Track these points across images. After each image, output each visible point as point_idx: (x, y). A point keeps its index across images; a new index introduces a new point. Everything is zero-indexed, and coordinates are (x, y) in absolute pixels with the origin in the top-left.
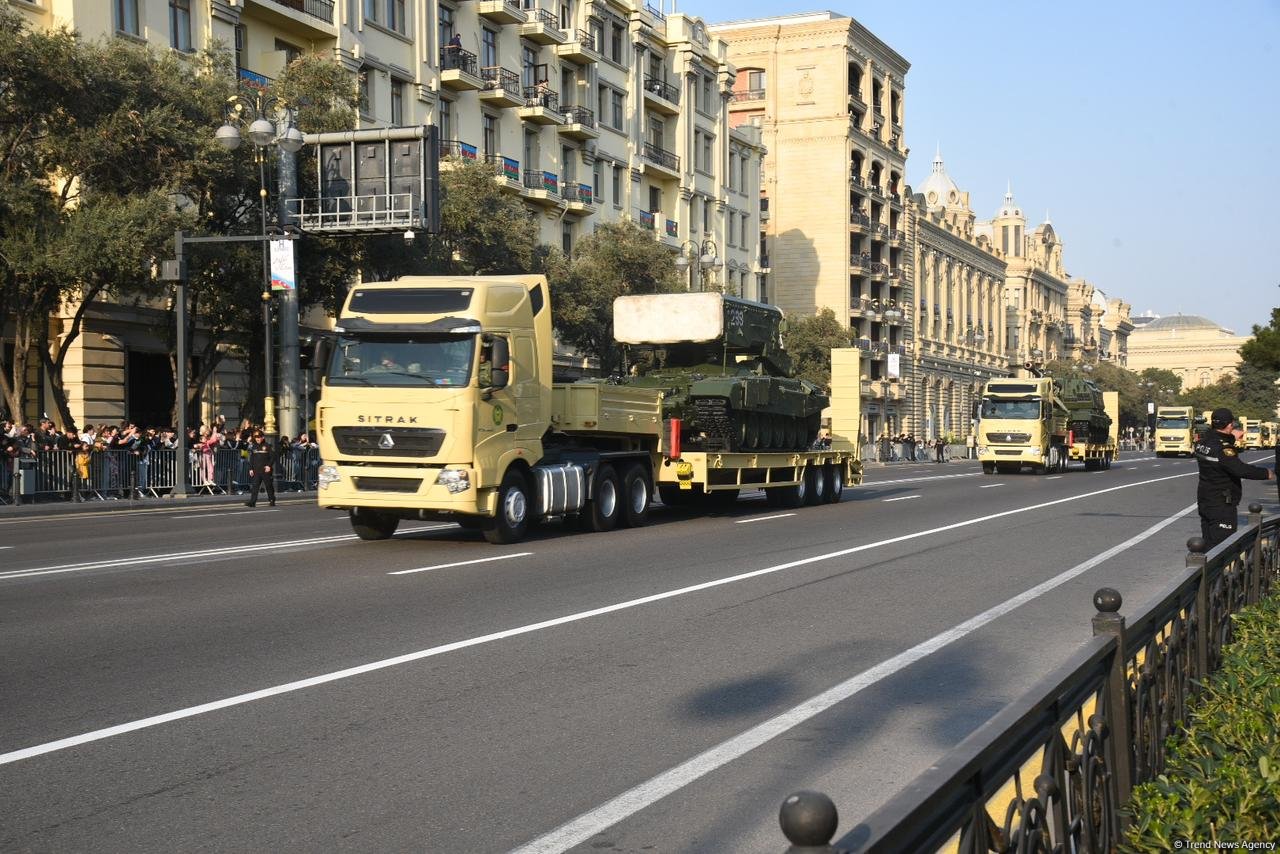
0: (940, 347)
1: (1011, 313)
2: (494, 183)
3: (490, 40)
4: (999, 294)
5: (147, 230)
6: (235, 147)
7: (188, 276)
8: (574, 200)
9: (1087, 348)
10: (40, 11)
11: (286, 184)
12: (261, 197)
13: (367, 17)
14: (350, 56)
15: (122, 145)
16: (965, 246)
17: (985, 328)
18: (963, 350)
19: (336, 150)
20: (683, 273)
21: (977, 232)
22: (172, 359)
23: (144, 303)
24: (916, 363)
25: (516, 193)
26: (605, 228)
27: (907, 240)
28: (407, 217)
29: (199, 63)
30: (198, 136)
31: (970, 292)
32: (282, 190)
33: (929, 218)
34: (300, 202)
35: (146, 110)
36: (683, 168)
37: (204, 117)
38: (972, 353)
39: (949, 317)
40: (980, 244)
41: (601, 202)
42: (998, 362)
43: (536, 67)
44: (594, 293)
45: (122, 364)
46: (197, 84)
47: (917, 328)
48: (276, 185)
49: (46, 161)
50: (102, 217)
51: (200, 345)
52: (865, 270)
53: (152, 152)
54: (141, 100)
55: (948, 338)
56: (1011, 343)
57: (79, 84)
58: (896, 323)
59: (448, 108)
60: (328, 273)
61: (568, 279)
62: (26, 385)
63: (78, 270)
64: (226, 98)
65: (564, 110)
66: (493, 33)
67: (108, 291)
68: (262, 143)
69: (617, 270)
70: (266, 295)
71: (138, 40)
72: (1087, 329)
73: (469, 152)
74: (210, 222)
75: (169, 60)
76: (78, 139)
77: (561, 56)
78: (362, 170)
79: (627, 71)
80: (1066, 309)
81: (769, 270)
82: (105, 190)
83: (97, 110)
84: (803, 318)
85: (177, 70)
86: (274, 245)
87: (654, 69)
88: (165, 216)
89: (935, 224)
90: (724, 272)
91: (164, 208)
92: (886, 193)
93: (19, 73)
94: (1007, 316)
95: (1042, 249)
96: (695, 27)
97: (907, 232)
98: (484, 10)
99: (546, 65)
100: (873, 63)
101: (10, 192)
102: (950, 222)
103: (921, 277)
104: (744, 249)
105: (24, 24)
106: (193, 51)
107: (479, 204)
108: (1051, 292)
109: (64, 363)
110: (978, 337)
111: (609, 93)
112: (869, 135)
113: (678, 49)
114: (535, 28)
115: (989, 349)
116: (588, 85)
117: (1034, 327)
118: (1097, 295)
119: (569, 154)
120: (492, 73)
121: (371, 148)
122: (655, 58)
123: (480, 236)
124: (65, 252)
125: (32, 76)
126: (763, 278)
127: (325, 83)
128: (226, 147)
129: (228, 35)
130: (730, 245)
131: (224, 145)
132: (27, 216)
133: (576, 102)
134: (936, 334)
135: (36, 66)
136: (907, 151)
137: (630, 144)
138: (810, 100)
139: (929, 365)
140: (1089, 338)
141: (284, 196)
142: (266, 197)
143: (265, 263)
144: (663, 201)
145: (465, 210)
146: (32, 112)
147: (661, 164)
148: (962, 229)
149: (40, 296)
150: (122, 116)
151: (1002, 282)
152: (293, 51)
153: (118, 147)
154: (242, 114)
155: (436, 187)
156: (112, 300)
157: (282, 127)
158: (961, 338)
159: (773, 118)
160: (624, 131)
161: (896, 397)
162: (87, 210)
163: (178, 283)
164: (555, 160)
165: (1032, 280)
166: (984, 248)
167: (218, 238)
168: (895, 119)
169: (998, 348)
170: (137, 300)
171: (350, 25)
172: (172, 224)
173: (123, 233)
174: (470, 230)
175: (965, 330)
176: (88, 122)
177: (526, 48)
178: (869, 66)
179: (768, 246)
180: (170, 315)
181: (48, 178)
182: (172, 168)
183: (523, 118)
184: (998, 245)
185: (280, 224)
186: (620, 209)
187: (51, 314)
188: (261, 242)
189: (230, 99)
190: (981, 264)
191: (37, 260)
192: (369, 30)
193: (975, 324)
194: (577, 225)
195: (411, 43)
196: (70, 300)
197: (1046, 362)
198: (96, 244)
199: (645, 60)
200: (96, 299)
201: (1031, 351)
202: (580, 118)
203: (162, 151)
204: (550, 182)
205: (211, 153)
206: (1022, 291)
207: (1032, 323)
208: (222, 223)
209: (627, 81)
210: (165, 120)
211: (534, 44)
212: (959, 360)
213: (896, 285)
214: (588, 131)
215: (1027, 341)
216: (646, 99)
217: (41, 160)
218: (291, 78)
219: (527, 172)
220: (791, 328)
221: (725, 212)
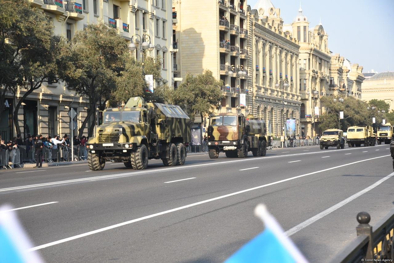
0: (266, 90)
1: (302, 72)
4: (296, 62)
8: (72, 11)
9: (341, 90)
16: (278, 37)
17: (289, 80)
18: (278, 92)
20: (132, 51)
21: (284, 29)
24: (254, 98)
26: (90, 27)
27: (249, 34)
31: (281, 61)
33: (260, 22)
38: (283, 93)
39: (271, 74)
40: (286, 36)
41: (87, 13)
42: (295, 97)
44: (85, 62)
47: (254, 80)
55: (270, 85)
56: (302, 87)
58: (243, 78)
72: (341, 80)
80: (330, 69)
81: (177, 50)
84: (196, 76)
89: (263, 25)
90: (154, 51)
92: (238, 9)
94: (300, 74)
95: (317, 38)
97: (248, 30)
103: (256, 53)
104: (164, 39)
108: (322, 61)
110: (285, 84)
115: (291, 91)
117: (314, 79)
126: (175, 54)
130: (157, 37)
134: (264, 83)
139: (261, 99)
140: (342, 85)
144: (121, 13)
148: (277, 28)
151: (298, 55)
158: (277, 85)
165: (313, 55)
166: (288, 38)
169: (296, 89)
175: (279, 81)
179: (177, 38)
184: (295, 36)
186: (98, 17)
190: (287, 47)
193: (284, 78)
194: (74, 25)
197: (320, 97)
201: (313, 92)
204: (59, 1)
206: (307, 60)
207: (312, 77)
212: (276, 97)
213: (243, 58)
215: (310, 86)
220: (189, 81)
221: (154, 18)
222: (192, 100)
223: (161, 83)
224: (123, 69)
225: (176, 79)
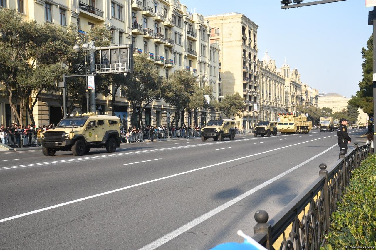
0: (268, 102)
1: (286, 93)
2: (147, 60)
3: (145, 21)
4: (283, 88)
5: (55, 74)
6: (78, 51)
7: (66, 86)
8: (169, 64)
9: (307, 102)
10: (26, 16)
11: (92, 61)
12: (85, 64)
13: (112, 16)
14: (108, 26)
15: (48, 51)
16: (274, 75)
17: (280, 97)
18: (274, 103)
19: (105, 51)
20: (198, 83)
21: (277, 71)
22: (62, 108)
23: (54, 93)
24: (261, 107)
25: (153, 62)
26: (177, 71)
27: (258, 74)
28: (125, 69)
29: (68, 29)
30: (68, 48)
31: (275, 87)
32: (91, 62)
33: (264, 68)
34: (96, 65)
35: (54, 41)
36: (198, 54)
37: (70, 44)
38: (276, 104)
39: (270, 94)
40: (278, 74)
41: (176, 64)
42: (283, 106)
43: (158, 28)
44: (175, 89)
45: (48, 110)
46: (68, 34)
47: (261, 97)
48: (89, 61)
49: (28, 56)
50: (43, 70)
51: (69, 104)
52: (247, 82)
53: (56, 53)
54: (53, 39)
55: (270, 100)
56: (287, 101)
57: (37, 35)
58: (256, 96)
59: (134, 40)
60: (104, 84)
61: (167, 85)
62: (23, 116)
63: (37, 85)
64: (76, 38)
65: (166, 40)
66: (146, 19)
67: (45, 90)
68: (86, 50)
69: (181, 82)
70: (87, 91)
71: (52, 23)
72: (307, 97)
73: (140, 51)
74: (72, 71)
75: (60, 28)
76: (37, 50)
77: (164, 25)
78: (112, 57)
79: (182, 29)
80: (301, 92)
81: (221, 82)
82: (43, 63)
83: (42, 42)
84: (231, 95)
85: (62, 31)
86: (89, 77)
87: (190, 28)
88: (60, 70)
89: (266, 69)
90: (209, 83)
91: (60, 68)
92: (252, 61)
93: (21, 32)
94: (285, 94)
95: (294, 75)
96: (201, 17)
97: (258, 71)
98: (144, 13)
99: (160, 28)
100: (248, 26)
101: (19, 64)
102: (270, 69)
103: (262, 83)
104: (214, 76)
105: (22, 19)
106: (66, 25)
107: (144, 65)
108: (297, 87)
109: (33, 110)
110: (278, 99)
111: (178, 35)
112: (248, 45)
113: (196, 23)
114: (158, 18)
115: (281, 103)
116: (172, 33)
117: (293, 96)
118: (309, 88)
119: (167, 51)
120: (146, 30)
121: (114, 51)
122: (190, 25)
123: (144, 74)
124: (33, 80)
125: (24, 33)
126: (220, 84)
127: (102, 34)
128: (76, 51)
129: (75, 21)
130: (211, 75)
131: (75, 51)
132: (23, 70)
133: (169, 37)
134: (266, 99)
135: (25, 30)
136: (258, 49)
137: (183, 48)
138: (232, 36)
139: (265, 107)
140: (308, 99)
141: (91, 64)
142: (87, 64)
143: (87, 82)
144: (192, 64)
145: (139, 67)
146: (24, 43)
147: (192, 54)
148: (273, 70)
149: (27, 92)
150: (48, 43)
151: (284, 84)
152: (93, 25)
153: (47, 52)
154: (80, 42)
155: (132, 61)
156: (46, 93)
157: (91, 46)
158: (273, 100)
159: (222, 41)
160: (182, 45)
161: (256, 116)
162: (39, 69)
163: (63, 88)
164: (163, 53)
165: (292, 84)
166: (279, 75)
167: (74, 75)
168: (254, 41)
169: (283, 102)
170: (52, 92)
171: (108, 18)
172: (62, 72)
173: (49, 74)
174: (141, 72)
175: (274, 97)
176: (39, 45)
177: (155, 23)
178: (247, 27)
179: (221, 76)
180: (61, 96)
181: (28, 60)
182: (61, 57)
183: (155, 42)
184: (283, 74)
185: (90, 71)
186: (181, 66)
187: (29, 97)
188: (86, 76)
189: (77, 38)
190: (278, 80)
191: (26, 82)
192: (113, 19)
193: (277, 96)
194: (169, 70)
195: (124, 22)
196: (34, 93)
197: (296, 106)
198: (41, 77)
199: (187, 26)
200: (41, 92)
201: (292, 103)
202: (170, 42)
203: (59, 52)
204: (162, 59)
205: (72, 53)
206: (289, 87)
207: (292, 96)
208: (75, 72)
209: (183, 31)
210: (60, 44)
211: (157, 22)
212: (273, 106)
213: (255, 86)
214: (172, 45)
215: (291, 100)
216: (187, 36)
217: (27, 56)
218: (93, 32)
219: (156, 56)
220: (227, 98)
221: (209, 66)
222: (229, 107)
223: (213, 99)
224: (193, 92)
225: (220, 97)
